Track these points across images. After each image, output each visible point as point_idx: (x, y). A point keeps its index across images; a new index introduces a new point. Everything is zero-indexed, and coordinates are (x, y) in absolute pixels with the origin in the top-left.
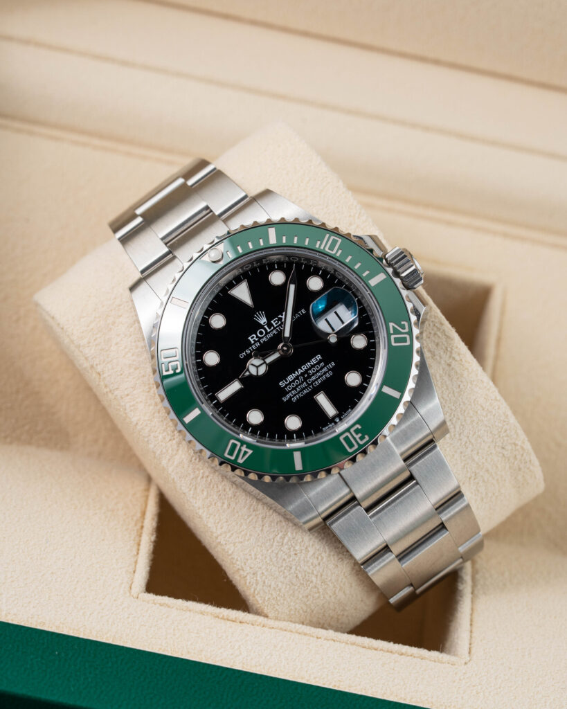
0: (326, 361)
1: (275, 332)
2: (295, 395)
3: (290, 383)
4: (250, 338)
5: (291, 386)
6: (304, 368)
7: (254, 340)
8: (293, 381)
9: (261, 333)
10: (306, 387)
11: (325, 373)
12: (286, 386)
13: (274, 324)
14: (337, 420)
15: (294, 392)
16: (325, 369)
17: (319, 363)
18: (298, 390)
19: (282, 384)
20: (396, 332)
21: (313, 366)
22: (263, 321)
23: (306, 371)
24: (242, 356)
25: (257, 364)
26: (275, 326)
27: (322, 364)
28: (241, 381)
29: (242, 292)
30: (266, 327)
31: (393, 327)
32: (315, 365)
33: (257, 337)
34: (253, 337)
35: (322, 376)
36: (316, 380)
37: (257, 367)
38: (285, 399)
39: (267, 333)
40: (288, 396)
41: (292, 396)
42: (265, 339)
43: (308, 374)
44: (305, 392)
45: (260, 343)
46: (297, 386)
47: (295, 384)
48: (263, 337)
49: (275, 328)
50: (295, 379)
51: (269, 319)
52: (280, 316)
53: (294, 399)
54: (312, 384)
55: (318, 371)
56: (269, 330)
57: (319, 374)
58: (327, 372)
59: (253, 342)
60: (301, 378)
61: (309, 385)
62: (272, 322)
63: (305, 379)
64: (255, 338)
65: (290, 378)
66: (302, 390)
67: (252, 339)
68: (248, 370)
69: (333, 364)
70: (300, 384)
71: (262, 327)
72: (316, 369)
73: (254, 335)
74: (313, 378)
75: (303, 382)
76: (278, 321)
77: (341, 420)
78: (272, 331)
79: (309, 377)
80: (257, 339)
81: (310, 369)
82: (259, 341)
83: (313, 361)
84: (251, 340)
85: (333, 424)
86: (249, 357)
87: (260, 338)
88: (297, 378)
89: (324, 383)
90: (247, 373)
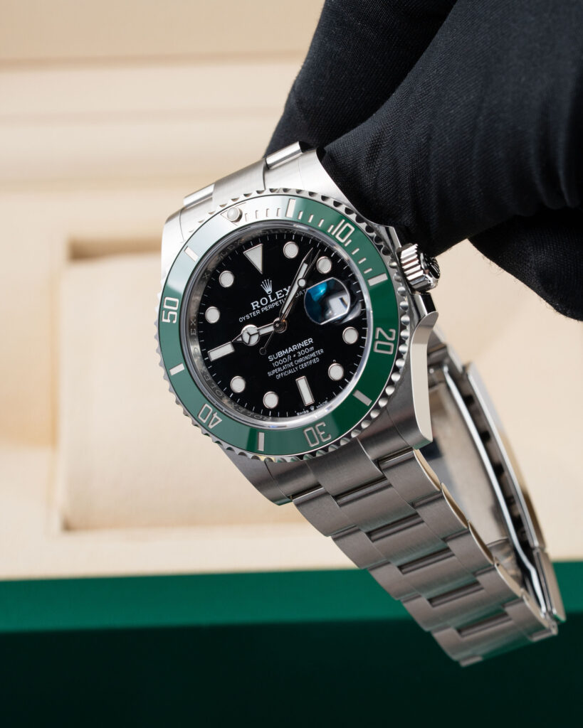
0: (316, 346)
1: (276, 304)
2: (280, 372)
3: (279, 358)
4: (252, 304)
5: (279, 363)
6: (295, 347)
7: (256, 307)
8: (281, 358)
9: (264, 301)
10: (292, 368)
11: (313, 358)
12: (274, 361)
13: (278, 295)
14: (312, 408)
15: (279, 369)
16: (313, 355)
17: (309, 347)
18: (284, 368)
19: (271, 358)
20: (382, 338)
21: (303, 348)
22: (268, 289)
23: (296, 352)
24: (241, 319)
25: (251, 333)
26: (279, 298)
27: (312, 348)
28: (235, 345)
29: (255, 256)
30: (270, 296)
31: (380, 333)
32: (305, 347)
33: (260, 304)
34: (256, 304)
35: (309, 360)
36: (303, 363)
37: (251, 336)
38: (270, 374)
39: (269, 303)
40: (274, 372)
41: (277, 373)
42: (266, 308)
43: (297, 355)
44: (290, 372)
45: (261, 311)
46: (284, 364)
47: (283, 361)
48: (264, 306)
49: (277, 300)
50: (283, 357)
51: (275, 289)
52: (285, 289)
53: (278, 377)
54: (298, 365)
55: (306, 355)
56: (271, 301)
57: (306, 358)
58: (315, 357)
59: (254, 309)
60: (289, 357)
61: (295, 366)
62: (277, 293)
63: (293, 359)
64: (257, 305)
65: (280, 354)
66: (287, 370)
67: (255, 305)
68: (241, 336)
69: (322, 351)
70: (287, 363)
71: (266, 295)
72: (305, 351)
73: (257, 302)
74: (301, 360)
75: (290, 361)
76: (282, 293)
77: (315, 409)
78: (274, 302)
79: (297, 358)
80: (258, 307)
81: (300, 350)
82: (260, 309)
83: (305, 343)
84: (253, 306)
85: (307, 411)
86: (247, 322)
87: (262, 306)
88: (286, 356)
89: (308, 367)
90: (240, 339)
